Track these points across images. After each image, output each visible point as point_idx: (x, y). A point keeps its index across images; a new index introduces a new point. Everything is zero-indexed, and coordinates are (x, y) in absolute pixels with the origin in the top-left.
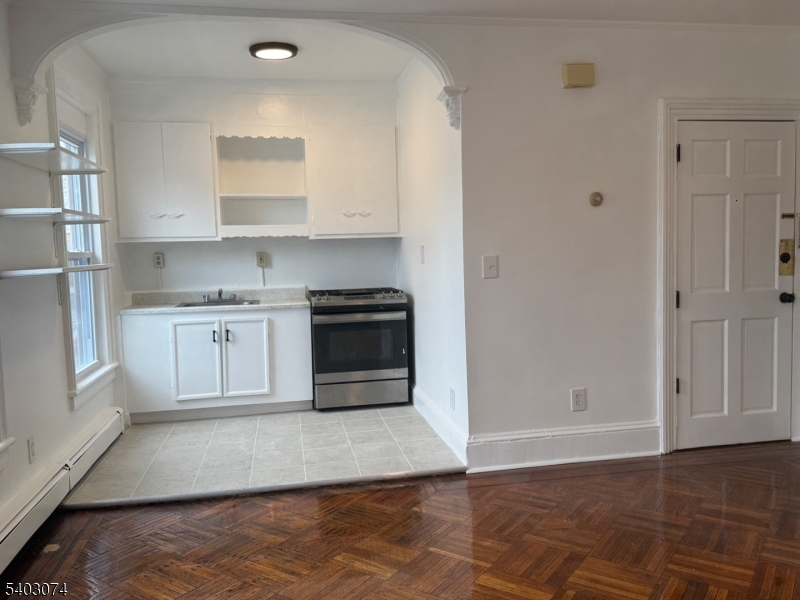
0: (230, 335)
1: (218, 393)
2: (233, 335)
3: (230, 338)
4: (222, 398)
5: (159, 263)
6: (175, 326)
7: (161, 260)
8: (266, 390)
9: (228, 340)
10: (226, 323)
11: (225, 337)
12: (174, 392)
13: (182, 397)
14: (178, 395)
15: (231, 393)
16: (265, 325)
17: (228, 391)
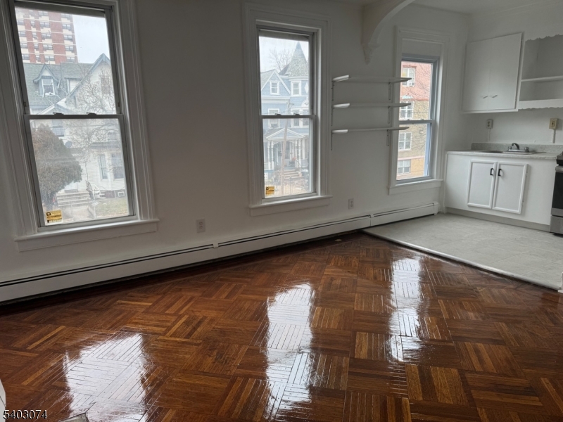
0: (501, 171)
1: (489, 206)
2: (503, 173)
3: (501, 173)
4: (491, 209)
5: (489, 126)
6: (472, 163)
7: (490, 124)
8: (518, 211)
9: (499, 175)
10: (500, 165)
11: (498, 173)
12: (466, 199)
13: (470, 204)
14: (468, 202)
15: (497, 208)
16: (524, 169)
17: (495, 206)
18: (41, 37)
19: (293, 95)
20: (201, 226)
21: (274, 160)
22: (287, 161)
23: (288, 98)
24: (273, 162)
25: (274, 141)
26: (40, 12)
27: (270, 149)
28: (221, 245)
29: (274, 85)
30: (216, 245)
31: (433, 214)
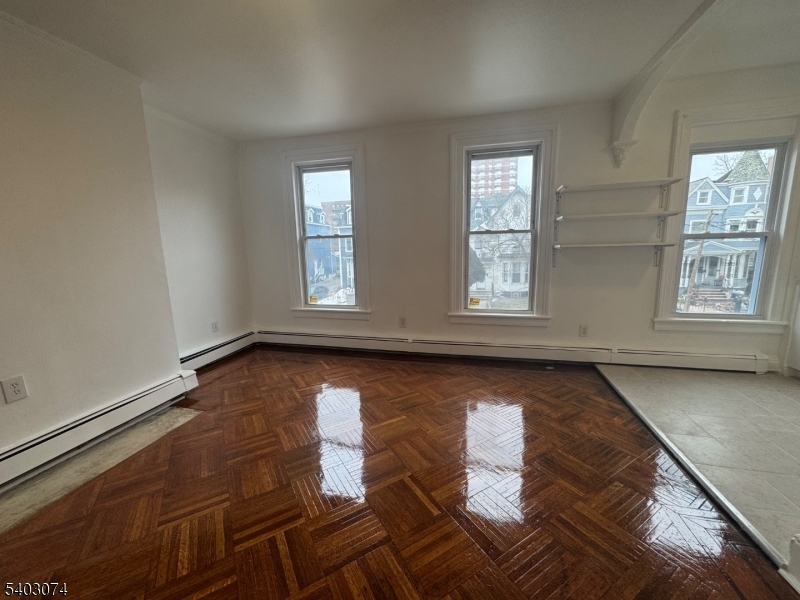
18: (494, 178)
19: (732, 203)
20: (403, 323)
21: (689, 277)
22: (711, 280)
23: (725, 207)
24: (687, 279)
25: (692, 256)
26: (496, 160)
27: (686, 264)
28: (414, 342)
29: (704, 194)
30: (410, 341)
31: (754, 373)
